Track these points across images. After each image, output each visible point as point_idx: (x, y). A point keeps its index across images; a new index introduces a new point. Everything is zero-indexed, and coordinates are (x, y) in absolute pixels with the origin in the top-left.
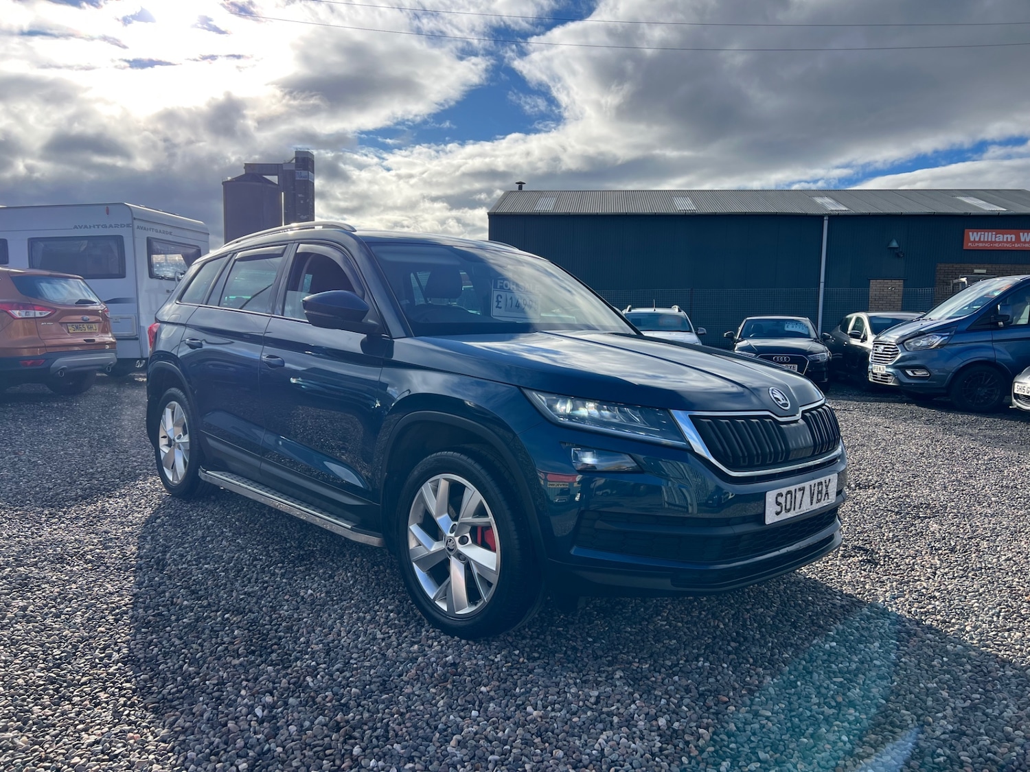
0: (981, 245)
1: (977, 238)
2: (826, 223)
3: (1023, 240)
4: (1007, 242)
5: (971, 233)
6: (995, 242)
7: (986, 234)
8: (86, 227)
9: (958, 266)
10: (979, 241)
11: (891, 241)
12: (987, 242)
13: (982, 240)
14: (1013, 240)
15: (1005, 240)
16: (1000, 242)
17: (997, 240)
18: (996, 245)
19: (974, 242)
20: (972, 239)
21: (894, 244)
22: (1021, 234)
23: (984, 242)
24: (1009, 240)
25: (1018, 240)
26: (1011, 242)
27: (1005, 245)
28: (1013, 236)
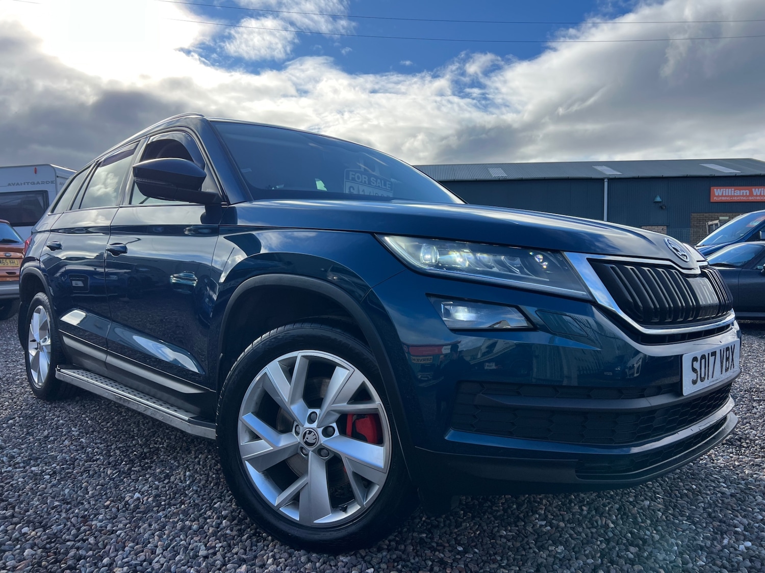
0: (723, 198)
1: (720, 194)
2: (606, 184)
3: (755, 194)
4: (743, 196)
5: (715, 190)
6: (734, 196)
7: (727, 190)
8: (18, 184)
9: (707, 215)
10: (722, 196)
11: (656, 197)
12: (728, 196)
13: (724, 194)
14: (748, 194)
15: (741, 194)
16: (737, 196)
17: (735, 194)
18: (735, 198)
19: (718, 196)
20: (717, 194)
21: (658, 199)
22: (753, 190)
23: (726, 196)
24: (745, 194)
25: (751, 194)
26: (746, 196)
27: (742, 198)
28: (748, 191)
